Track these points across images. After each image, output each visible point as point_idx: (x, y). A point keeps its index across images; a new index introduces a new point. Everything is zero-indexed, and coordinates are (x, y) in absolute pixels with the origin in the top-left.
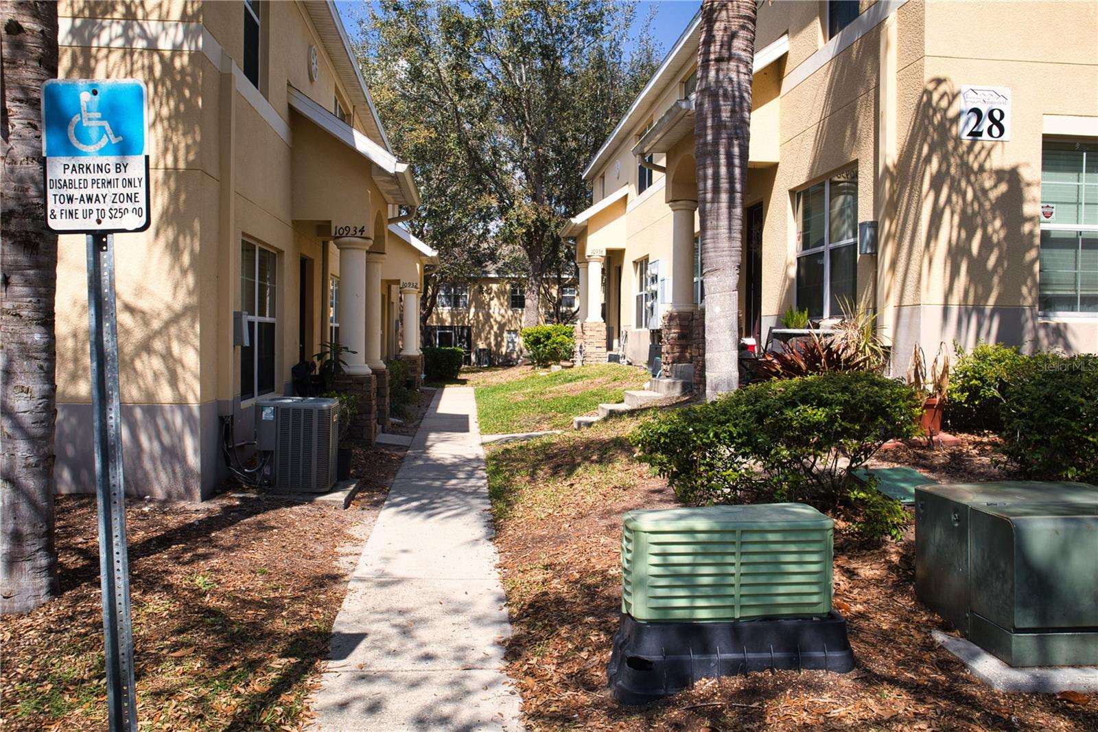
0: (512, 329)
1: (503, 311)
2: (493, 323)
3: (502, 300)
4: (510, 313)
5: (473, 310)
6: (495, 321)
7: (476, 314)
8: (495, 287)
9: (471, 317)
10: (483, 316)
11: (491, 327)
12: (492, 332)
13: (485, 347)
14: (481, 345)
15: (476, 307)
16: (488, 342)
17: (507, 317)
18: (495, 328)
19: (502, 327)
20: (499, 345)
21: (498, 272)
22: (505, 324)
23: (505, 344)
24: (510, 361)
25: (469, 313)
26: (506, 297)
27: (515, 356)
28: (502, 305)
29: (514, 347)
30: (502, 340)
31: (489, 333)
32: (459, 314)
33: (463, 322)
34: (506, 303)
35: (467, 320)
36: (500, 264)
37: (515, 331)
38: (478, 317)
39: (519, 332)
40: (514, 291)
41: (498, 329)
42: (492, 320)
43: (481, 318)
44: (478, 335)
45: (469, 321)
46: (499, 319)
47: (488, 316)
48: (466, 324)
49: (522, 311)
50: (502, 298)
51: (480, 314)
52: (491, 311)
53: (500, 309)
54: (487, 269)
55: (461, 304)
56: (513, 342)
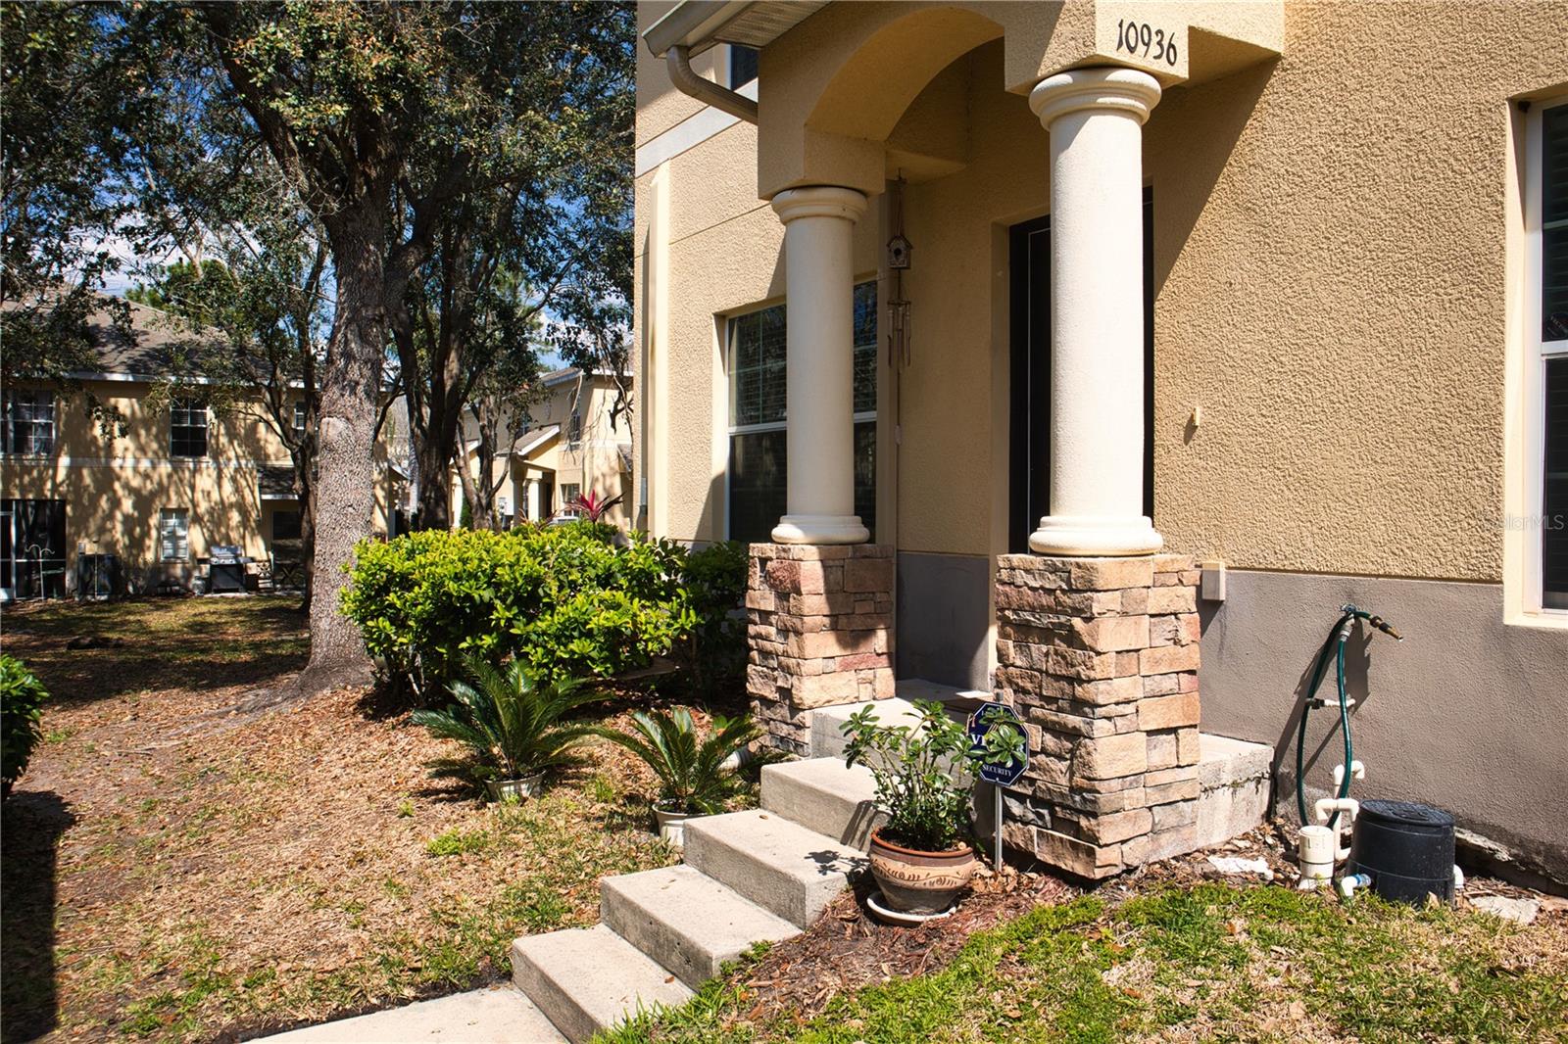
0: (173, 505)
1: (145, 464)
2: (120, 492)
3: (143, 439)
4: (165, 468)
5: (64, 461)
6: (126, 486)
7: (74, 470)
8: (124, 405)
9: (61, 475)
10: (93, 474)
11: (116, 503)
12: (119, 516)
13: (102, 552)
14: (89, 547)
15: (72, 456)
16: (107, 537)
17: (156, 478)
18: (127, 505)
19: (144, 503)
20: (137, 544)
21: (132, 368)
22: (153, 495)
23: (151, 543)
24: (167, 584)
25: (55, 469)
26: (154, 430)
27: (178, 571)
28: (142, 449)
29: (176, 548)
30: (146, 534)
31: (110, 516)
32: (28, 470)
33: (41, 490)
34: (155, 446)
35: (49, 485)
36: (136, 353)
37: (181, 512)
38: (80, 477)
39: (191, 513)
40: (178, 416)
41: (135, 506)
42: (117, 486)
43: (88, 480)
44: (81, 523)
45: (55, 487)
46: (136, 482)
47: (107, 478)
48: (48, 494)
49: (197, 463)
50: (143, 432)
51: (85, 472)
52: (116, 464)
53: (137, 460)
54: (104, 361)
55: (34, 445)
56: (174, 537)
